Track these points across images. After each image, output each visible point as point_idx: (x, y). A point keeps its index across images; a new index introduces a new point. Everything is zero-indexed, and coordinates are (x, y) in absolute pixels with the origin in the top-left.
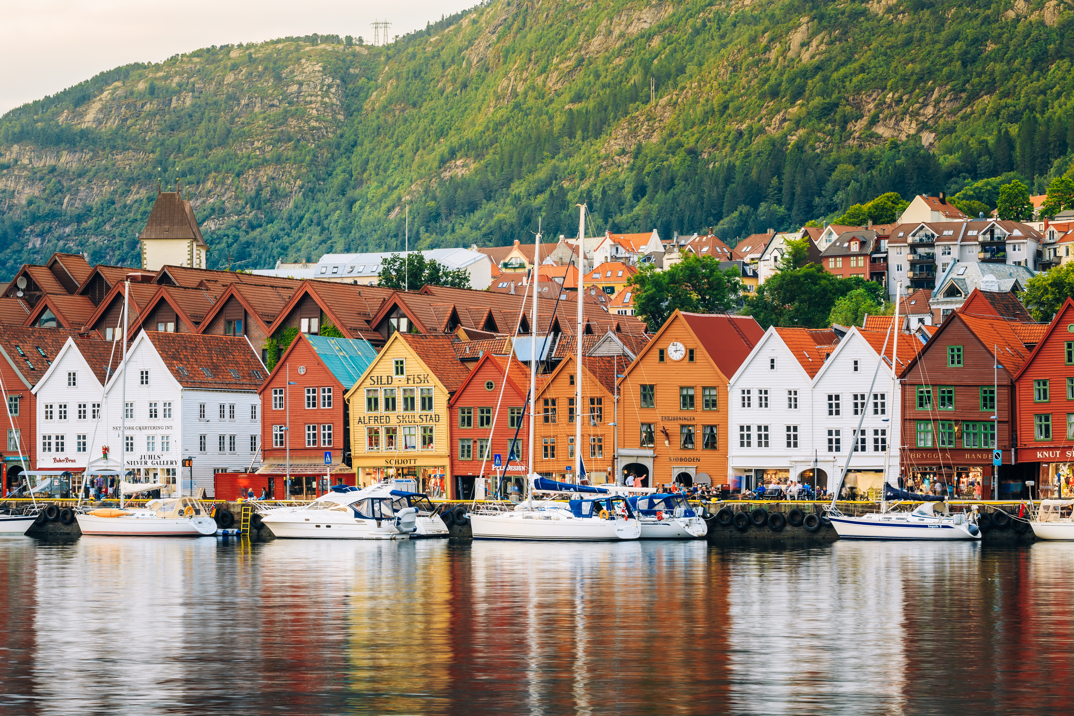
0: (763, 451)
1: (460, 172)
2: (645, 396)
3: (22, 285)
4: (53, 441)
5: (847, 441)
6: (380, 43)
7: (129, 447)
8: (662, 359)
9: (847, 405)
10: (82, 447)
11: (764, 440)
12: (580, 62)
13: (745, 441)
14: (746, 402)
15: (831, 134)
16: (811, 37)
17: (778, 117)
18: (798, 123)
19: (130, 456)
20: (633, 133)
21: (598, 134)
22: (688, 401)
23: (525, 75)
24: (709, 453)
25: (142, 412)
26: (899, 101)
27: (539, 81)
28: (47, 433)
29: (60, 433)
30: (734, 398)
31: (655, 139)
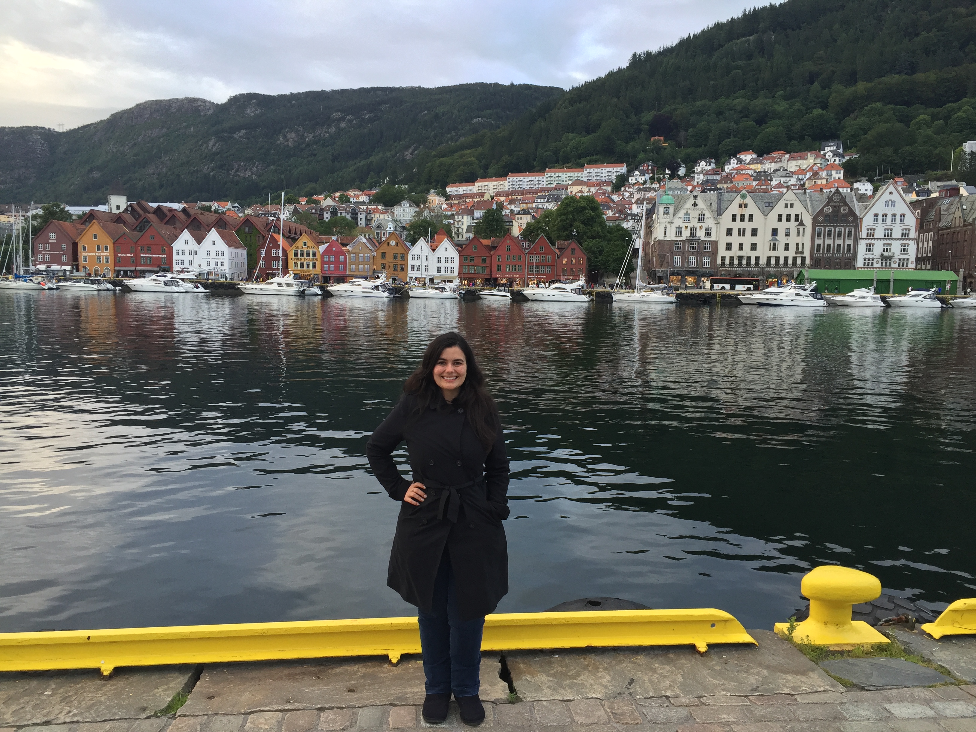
0: (418, 272)
1: (95, 176)
2: (382, 256)
3: (130, 209)
4: (180, 262)
5: (443, 270)
6: (61, 131)
7: (209, 264)
8: (388, 245)
9: (443, 260)
10: (191, 263)
11: (418, 270)
12: (135, 144)
13: (413, 269)
14: (413, 258)
15: (224, 173)
16: (216, 143)
17: (206, 167)
18: (213, 170)
19: (209, 267)
20: (157, 168)
21: (144, 167)
22: (395, 258)
23: (116, 146)
24: (402, 272)
25: (213, 254)
26: (245, 165)
27: (121, 149)
28: (177, 259)
29: (182, 259)
30: (410, 257)
31: (164, 170)
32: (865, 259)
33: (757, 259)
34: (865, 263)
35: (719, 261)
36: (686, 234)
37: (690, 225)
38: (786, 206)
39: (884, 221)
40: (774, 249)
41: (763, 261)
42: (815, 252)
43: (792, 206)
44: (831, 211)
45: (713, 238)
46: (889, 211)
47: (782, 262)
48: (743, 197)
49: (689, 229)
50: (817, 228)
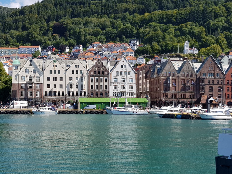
32: (114, 93)
33: (63, 92)
34: (114, 95)
35: (44, 94)
36: (27, 80)
37: (29, 75)
38: (76, 66)
39: (121, 74)
40: (71, 88)
41: (66, 94)
42: (91, 89)
43: (78, 66)
44: (96, 69)
45: (40, 82)
46: (124, 70)
47: (75, 94)
48: (55, 61)
49: (28, 77)
50: (91, 78)
